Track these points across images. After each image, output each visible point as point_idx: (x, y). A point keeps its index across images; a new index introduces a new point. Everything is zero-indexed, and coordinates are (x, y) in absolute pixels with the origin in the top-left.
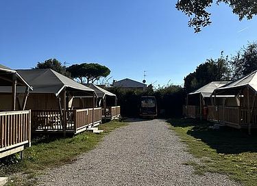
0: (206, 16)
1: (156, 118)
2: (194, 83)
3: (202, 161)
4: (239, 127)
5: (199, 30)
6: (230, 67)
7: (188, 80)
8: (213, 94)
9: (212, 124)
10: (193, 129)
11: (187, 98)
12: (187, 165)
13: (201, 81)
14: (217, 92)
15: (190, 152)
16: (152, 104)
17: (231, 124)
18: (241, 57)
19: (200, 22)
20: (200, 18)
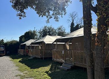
0: (24, 13)
1: (4, 56)
2: (23, 40)
3: (24, 73)
4: (40, 57)
5: (21, 18)
6: (38, 34)
7: (21, 38)
8: (31, 44)
9: (30, 57)
10: (22, 59)
11: (20, 46)
12: (17, 76)
13: (26, 39)
14: (32, 43)
15: (19, 70)
16: (2, 49)
17: (37, 56)
18: (42, 30)
19: (21, 15)
20: (22, 13)
